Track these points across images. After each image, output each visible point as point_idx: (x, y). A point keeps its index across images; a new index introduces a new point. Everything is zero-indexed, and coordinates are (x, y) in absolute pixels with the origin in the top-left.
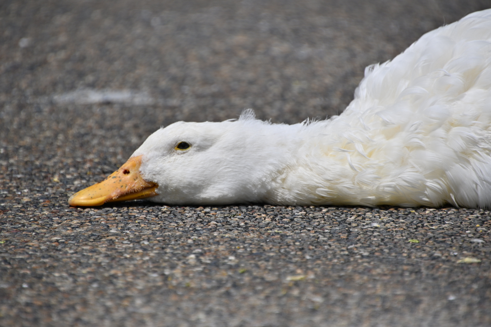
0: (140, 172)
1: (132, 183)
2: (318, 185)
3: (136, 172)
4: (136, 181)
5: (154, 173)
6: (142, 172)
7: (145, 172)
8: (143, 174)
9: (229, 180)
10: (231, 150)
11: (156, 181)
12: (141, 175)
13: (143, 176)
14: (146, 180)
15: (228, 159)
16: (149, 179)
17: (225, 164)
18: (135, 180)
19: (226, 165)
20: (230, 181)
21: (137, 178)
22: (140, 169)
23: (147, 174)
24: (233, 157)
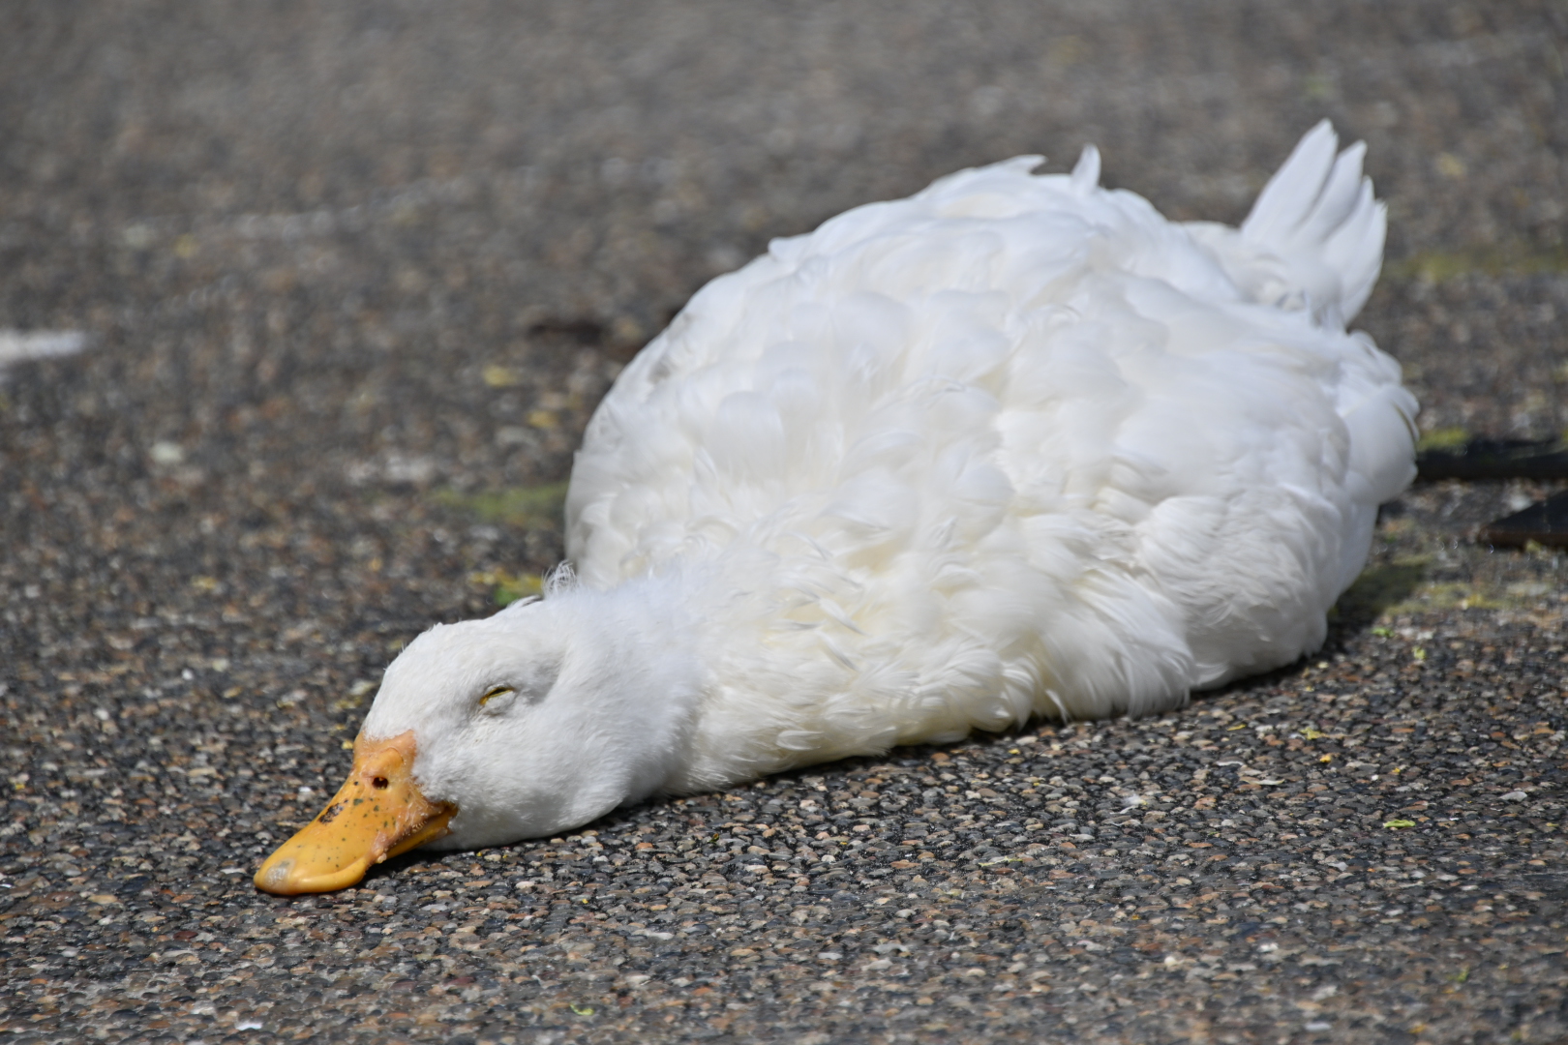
0: (415, 778)
1: (404, 811)
2: (780, 723)
3: (405, 779)
4: (410, 805)
5: (450, 777)
6: (422, 778)
7: (427, 778)
8: (422, 784)
9: (610, 765)
10: (598, 688)
11: (454, 798)
12: (417, 786)
13: (423, 788)
14: (432, 797)
15: (597, 712)
16: (440, 795)
17: (593, 728)
18: (406, 801)
19: (597, 730)
20: (613, 769)
21: (409, 795)
22: (415, 771)
23: (434, 781)
24: (606, 707)
